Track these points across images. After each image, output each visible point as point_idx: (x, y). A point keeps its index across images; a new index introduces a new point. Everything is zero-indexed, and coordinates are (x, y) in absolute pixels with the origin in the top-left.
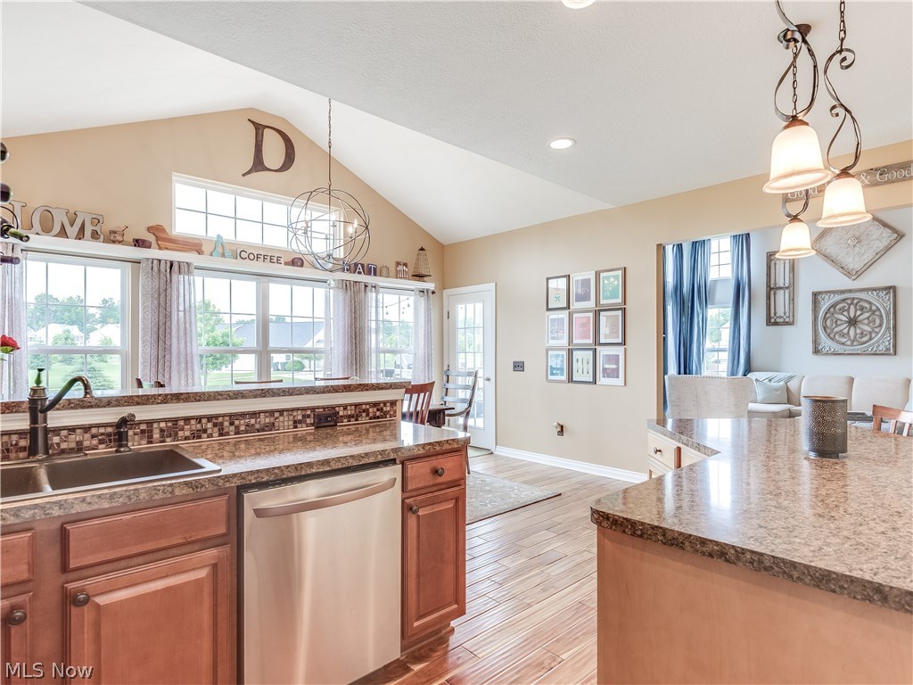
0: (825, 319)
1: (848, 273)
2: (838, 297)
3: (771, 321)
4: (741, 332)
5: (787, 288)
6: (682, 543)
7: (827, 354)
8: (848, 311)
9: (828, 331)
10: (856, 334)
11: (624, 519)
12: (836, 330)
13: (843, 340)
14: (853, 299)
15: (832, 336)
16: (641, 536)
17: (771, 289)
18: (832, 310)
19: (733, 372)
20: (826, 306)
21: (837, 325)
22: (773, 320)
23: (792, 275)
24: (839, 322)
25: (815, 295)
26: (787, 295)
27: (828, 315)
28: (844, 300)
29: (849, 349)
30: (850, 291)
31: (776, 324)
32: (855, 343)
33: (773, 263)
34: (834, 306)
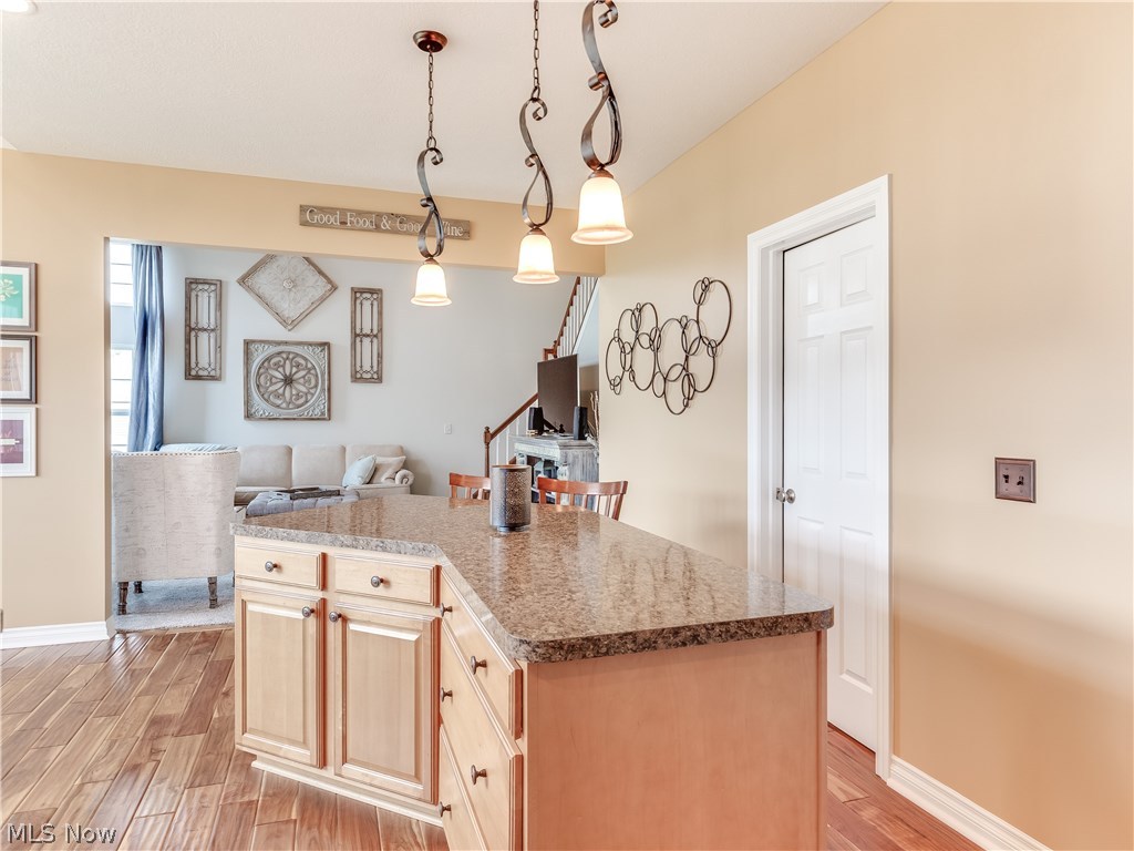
0: (259, 375)
1: (283, 322)
2: (273, 349)
3: (191, 374)
4: (151, 387)
5: (213, 330)
6: (655, 642)
7: (261, 419)
8: (283, 366)
9: (262, 390)
10: (292, 395)
11: (583, 639)
12: (271, 389)
13: (279, 402)
14: (289, 353)
15: (266, 396)
16: (607, 654)
17: (191, 330)
18: (266, 364)
19: (137, 445)
20: (261, 357)
21: (272, 384)
22: (193, 373)
23: (218, 314)
24: (274, 380)
25: (247, 343)
26: (212, 341)
27: (262, 371)
28: (279, 353)
29: (284, 413)
30: (286, 343)
31: (198, 378)
32: (291, 406)
33: (193, 294)
34: (268, 359)
